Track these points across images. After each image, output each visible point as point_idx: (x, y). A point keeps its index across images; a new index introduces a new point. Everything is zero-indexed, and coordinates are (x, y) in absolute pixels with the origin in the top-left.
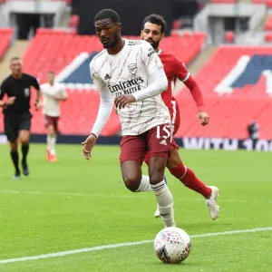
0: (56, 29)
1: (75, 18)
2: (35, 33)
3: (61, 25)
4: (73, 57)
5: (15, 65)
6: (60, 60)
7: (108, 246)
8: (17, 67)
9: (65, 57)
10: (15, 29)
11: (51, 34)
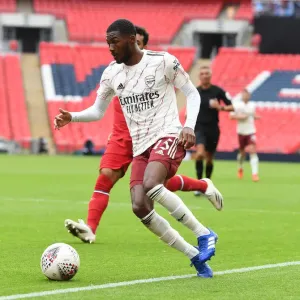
0: (239, 48)
1: (257, 38)
2: (218, 52)
3: (243, 44)
4: (255, 76)
5: (202, 74)
6: (242, 78)
7: (292, 263)
8: (204, 76)
9: (246, 76)
10: (198, 49)
11: (233, 53)
